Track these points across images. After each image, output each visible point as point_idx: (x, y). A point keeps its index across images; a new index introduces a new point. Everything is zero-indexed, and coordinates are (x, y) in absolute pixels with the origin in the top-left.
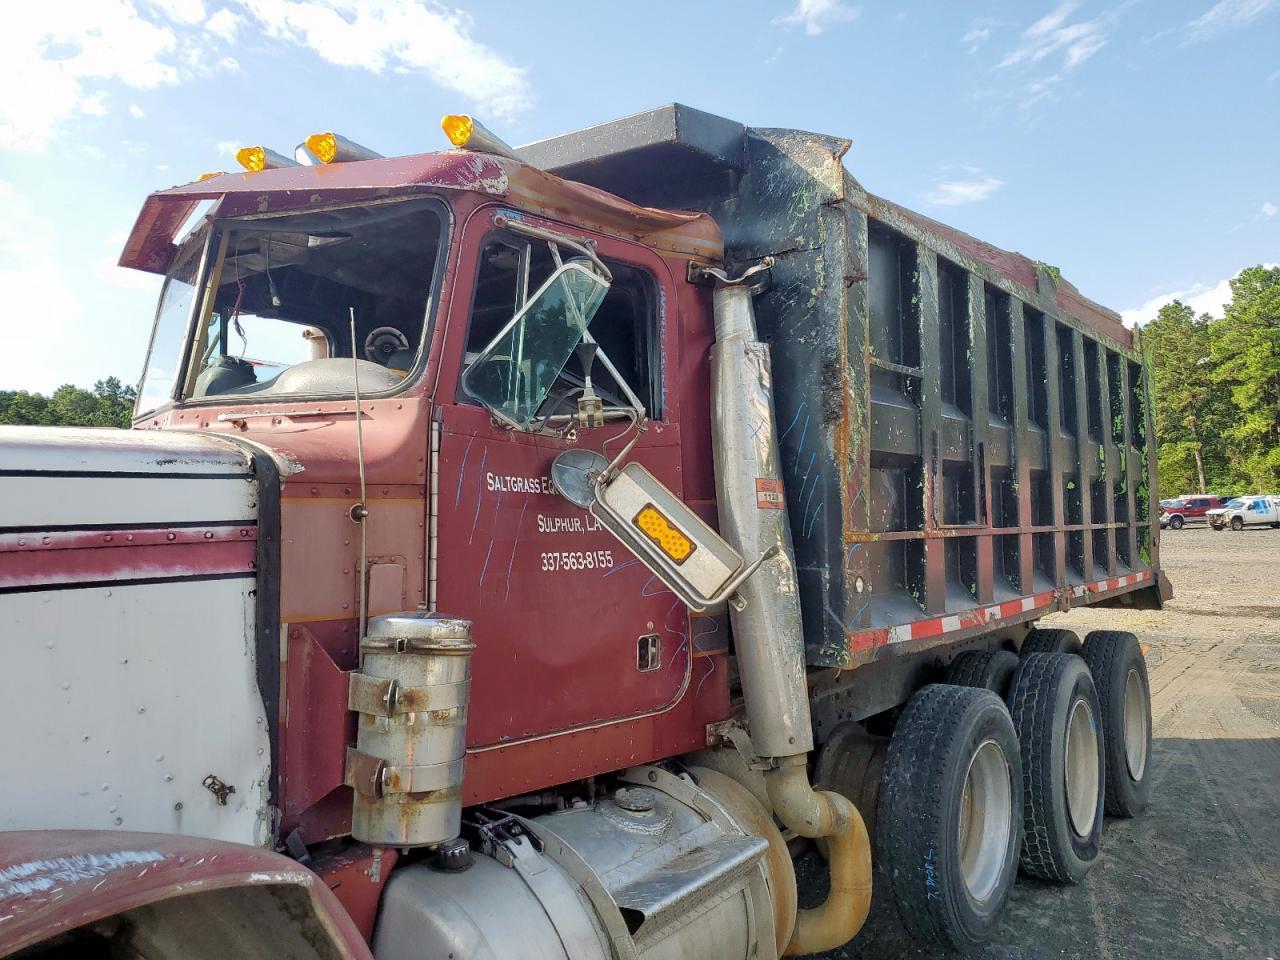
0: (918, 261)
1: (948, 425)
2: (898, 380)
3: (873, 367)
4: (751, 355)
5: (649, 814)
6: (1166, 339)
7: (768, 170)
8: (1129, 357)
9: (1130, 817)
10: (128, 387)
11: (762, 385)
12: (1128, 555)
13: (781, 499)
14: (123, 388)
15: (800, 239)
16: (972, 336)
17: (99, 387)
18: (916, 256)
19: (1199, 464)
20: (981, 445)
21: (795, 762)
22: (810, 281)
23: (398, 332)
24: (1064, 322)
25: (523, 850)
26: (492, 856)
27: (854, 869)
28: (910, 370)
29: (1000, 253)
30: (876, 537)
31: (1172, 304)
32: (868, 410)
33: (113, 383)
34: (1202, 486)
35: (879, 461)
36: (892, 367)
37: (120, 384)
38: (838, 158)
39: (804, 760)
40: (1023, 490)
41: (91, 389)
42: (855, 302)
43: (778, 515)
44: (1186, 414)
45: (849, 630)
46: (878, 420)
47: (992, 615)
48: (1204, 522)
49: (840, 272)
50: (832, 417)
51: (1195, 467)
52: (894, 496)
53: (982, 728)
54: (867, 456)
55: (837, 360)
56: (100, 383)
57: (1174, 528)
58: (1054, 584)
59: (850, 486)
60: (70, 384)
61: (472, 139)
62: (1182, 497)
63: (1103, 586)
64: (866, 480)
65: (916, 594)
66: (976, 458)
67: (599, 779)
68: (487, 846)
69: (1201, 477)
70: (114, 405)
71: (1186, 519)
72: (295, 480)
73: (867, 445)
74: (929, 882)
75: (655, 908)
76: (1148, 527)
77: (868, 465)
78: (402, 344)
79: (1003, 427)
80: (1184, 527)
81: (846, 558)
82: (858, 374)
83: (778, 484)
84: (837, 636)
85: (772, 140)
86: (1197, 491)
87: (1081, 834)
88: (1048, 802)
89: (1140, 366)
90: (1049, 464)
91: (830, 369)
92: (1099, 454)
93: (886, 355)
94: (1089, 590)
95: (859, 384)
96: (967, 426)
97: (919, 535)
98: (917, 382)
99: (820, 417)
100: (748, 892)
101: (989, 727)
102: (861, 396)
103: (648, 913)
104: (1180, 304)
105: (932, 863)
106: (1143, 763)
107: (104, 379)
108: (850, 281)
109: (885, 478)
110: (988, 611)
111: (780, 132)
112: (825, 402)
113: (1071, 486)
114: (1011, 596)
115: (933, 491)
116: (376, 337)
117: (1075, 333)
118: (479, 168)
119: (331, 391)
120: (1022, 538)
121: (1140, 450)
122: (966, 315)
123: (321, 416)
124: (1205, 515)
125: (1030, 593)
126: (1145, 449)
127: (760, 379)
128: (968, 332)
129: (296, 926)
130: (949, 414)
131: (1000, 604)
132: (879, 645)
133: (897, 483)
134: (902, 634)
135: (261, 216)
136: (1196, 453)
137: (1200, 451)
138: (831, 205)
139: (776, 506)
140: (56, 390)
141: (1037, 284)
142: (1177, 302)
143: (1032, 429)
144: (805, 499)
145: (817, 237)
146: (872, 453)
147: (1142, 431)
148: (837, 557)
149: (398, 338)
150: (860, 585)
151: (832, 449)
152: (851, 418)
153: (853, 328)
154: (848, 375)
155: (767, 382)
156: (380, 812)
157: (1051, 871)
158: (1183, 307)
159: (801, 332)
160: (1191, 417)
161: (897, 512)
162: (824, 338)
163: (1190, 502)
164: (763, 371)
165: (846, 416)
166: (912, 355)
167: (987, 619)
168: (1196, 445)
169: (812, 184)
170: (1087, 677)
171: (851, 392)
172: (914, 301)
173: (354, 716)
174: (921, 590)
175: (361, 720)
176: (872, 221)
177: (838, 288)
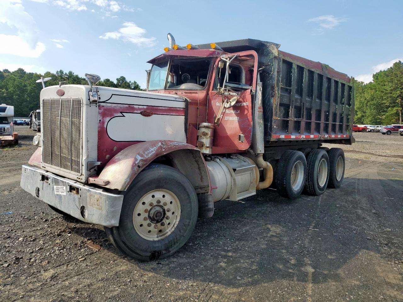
0: (293, 66)
1: (296, 99)
2: (287, 90)
3: (281, 87)
4: (259, 85)
5: (236, 160)
6: (395, 74)
7: (264, 50)
8: (348, 85)
9: (335, 188)
10: (66, 73)
11: (260, 90)
12: (342, 131)
13: (262, 110)
14: (64, 74)
15: (270, 63)
16: (304, 81)
17: (57, 72)
18: (292, 66)
19: (400, 115)
20: (304, 103)
21: (261, 154)
22: (271, 71)
23: (188, 75)
24: (329, 77)
25: (218, 160)
26: (213, 161)
27: (270, 175)
28: (289, 88)
29: (314, 62)
30: (279, 119)
31: (398, 62)
32: (280, 95)
33: (61, 72)
34: (400, 122)
35: (281, 105)
36: (285, 87)
37: (64, 72)
38: (277, 48)
39: (262, 155)
40: (313, 113)
41: (55, 73)
42: (278, 75)
43: (261, 113)
44: (398, 98)
45: (272, 134)
46: (281, 97)
47: (303, 137)
48: (398, 133)
49: (276, 70)
50: (273, 96)
51: (399, 115)
52: (284, 111)
53: (298, 158)
54: (279, 104)
55: (274, 86)
56: (58, 72)
57: (388, 134)
58: (320, 134)
59: (275, 109)
60: (49, 71)
61: (215, 47)
62: (392, 125)
63: (333, 136)
64: (278, 108)
65: (287, 130)
66: (302, 106)
67: (228, 154)
68: (213, 159)
69: (401, 119)
70: (61, 79)
71: (392, 132)
72: (190, 102)
73: (279, 102)
74: (285, 183)
75: (238, 169)
76: (349, 125)
77: (279, 105)
78: (189, 77)
79: (310, 100)
80: (391, 134)
81: (273, 122)
82: (278, 89)
83: (262, 108)
84: (270, 135)
85: (266, 44)
86: (398, 123)
87: (321, 186)
88: (313, 178)
89: (352, 87)
90: (321, 108)
91: (273, 88)
92: (336, 107)
93: (285, 85)
94: (329, 136)
95: (278, 90)
96: (301, 99)
97: (288, 119)
98: (290, 90)
99: (271, 96)
100: (251, 173)
101: (300, 158)
102: (278, 93)
103: (237, 169)
104: (401, 62)
105: (285, 180)
106: (341, 178)
107: (59, 70)
108: (278, 72)
109: (282, 108)
110: (302, 136)
111: (267, 42)
112: (272, 94)
113: (327, 113)
114: (307, 134)
115: (292, 111)
116: (183, 76)
117: (332, 79)
118: (217, 53)
119: (191, 89)
120: (312, 123)
121: (350, 107)
122: (303, 77)
123: (190, 93)
124: (398, 131)
125: (313, 134)
126: (351, 107)
127: (260, 89)
128: (303, 80)
129: (195, 159)
130: (297, 96)
131: (305, 135)
132: (278, 138)
133: (285, 109)
134: (282, 137)
135: (179, 58)
136: (400, 111)
137: (401, 111)
138: (275, 57)
139: (261, 112)
140: (45, 73)
141: (322, 69)
142: (400, 62)
143: (326, 102)
144: (266, 111)
145: (272, 63)
146: (280, 103)
147: (351, 103)
148: (271, 121)
149: (188, 76)
150: (275, 127)
151: (272, 102)
152: (276, 97)
153: (278, 80)
154: (276, 89)
155: (261, 90)
156: (202, 149)
157: (313, 192)
158: (402, 63)
159: (268, 81)
160: (399, 100)
161: (284, 115)
162: (273, 82)
163: (394, 126)
164: (261, 87)
165: (275, 96)
166: (290, 85)
167: (302, 137)
168: (400, 109)
169: (272, 53)
170: (326, 155)
171: (277, 92)
172: (291, 74)
173: (198, 136)
174: (288, 130)
175: (199, 137)
176: (283, 60)
177: (276, 73)
